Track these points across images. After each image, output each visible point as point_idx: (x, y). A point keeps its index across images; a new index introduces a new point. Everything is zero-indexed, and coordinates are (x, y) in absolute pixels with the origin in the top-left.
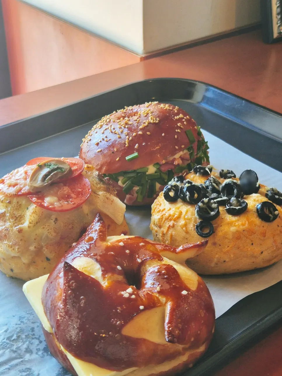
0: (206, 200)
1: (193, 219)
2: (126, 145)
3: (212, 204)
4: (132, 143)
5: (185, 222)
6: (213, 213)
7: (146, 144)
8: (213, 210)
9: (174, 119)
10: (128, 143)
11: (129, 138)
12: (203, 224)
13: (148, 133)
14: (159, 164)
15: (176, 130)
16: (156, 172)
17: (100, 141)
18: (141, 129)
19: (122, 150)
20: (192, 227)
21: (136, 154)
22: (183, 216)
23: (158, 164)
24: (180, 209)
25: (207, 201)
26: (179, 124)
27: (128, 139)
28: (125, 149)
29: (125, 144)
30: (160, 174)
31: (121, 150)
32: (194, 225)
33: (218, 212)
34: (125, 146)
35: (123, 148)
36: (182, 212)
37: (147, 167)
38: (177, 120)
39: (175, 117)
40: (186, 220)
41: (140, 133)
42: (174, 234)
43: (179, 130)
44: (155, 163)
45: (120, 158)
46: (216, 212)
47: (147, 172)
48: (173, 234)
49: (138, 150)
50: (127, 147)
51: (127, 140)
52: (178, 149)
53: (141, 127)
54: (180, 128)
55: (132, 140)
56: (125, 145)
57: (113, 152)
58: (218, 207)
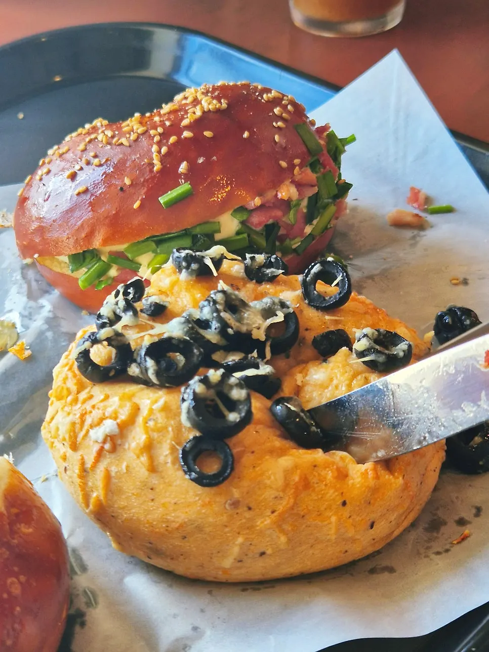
0: (214, 375)
1: (170, 429)
2: (155, 169)
3: (231, 387)
4: (170, 160)
5: (147, 438)
6: (233, 417)
7: (208, 161)
8: (232, 405)
9: (263, 101)
10: (162, 162)
11: (160, 149)
12: (204, 446)
13: (208, 134)
14: (246, 209)
15: (274, 124)
16: (238, 233)
17: (79, 167)
18: (187, 128)
19: (146, 181)
20: (166, 456)
21: (184, 187)
22: (140, 420)
23: (242, 209)
24: (136, 400)
25: (219, 378)
26: (277, 110)
27: (159, 152)
28: (153, 178)
29: (151, 165)
30: (249, 236)
31: (144, 181)
32: (173, 449)
33: (249, 413)
34: (151, 171)
35: (147, 176)
36: (139, 409)
37: (216, 220)
38: (268, 102)
39: (265, 96)
40: (150, 433)
41: (187, 134)
42: (116, 472)
43: (280, 124)
44: (236, 208)
45: (142, 200)
46: (243, 414)
47: (219, 231)
48: (113, 474)
49: (187, 177)
50: (157, 172)
51: (155, 155)
52: (288, 168)
53: (185, 122)
54: (280, 118)
55: (168, 154)
56: (151, 167)
57: (122, 189)
58: (248, 399)
